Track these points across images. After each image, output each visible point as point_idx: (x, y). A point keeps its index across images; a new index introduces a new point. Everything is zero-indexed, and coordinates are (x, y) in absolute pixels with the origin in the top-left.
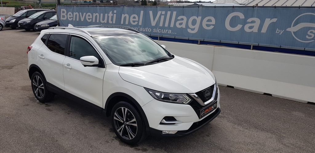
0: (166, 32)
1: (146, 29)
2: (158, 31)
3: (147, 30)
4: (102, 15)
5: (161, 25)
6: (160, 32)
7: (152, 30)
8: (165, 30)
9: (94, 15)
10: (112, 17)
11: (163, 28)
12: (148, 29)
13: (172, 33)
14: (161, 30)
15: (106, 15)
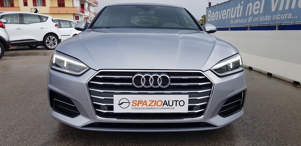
0: (285, 18)
1: (266, 17)
2: (277, 17)
3: (267, 19)
4: (233, 8)
5: (281, 9)
6: (279, 18)
7: (272, 17)
8: (284, 15)
9: (228, 10)
10: (240, 9)
11: (284, 12)
13: (292, 17)
14: (280, 15)
15: (236, 8)
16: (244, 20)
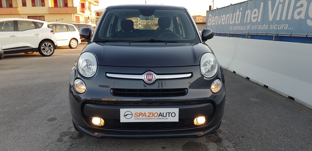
0: (282, 29)
1: (263, 26)
2: (273, 27)
3: (265, 28)
4: (231, 14)
5: (278, 19)
6: (277, 28)
7: (269, 27)
8: (281, 25)
9: (227, 16)
10: (239, 15)
11: (280, 22)
12: (265, 26)
13: (289, 29)
14: (277, 25)
15: (235, 14)
16: (242, 27)
